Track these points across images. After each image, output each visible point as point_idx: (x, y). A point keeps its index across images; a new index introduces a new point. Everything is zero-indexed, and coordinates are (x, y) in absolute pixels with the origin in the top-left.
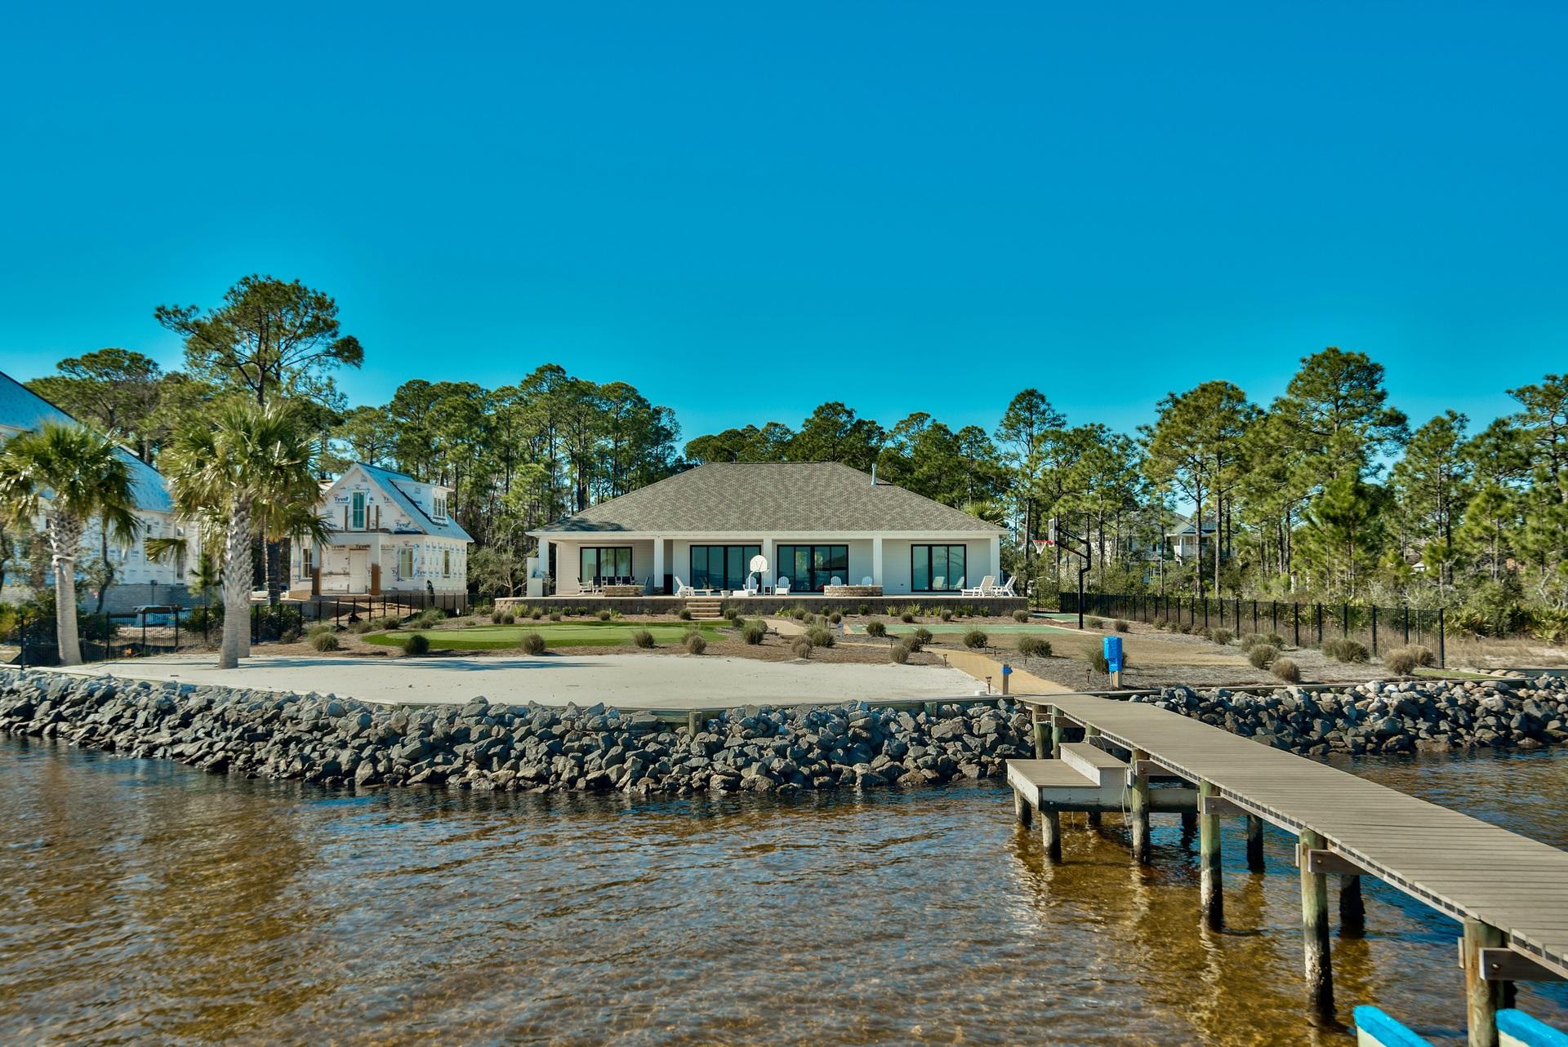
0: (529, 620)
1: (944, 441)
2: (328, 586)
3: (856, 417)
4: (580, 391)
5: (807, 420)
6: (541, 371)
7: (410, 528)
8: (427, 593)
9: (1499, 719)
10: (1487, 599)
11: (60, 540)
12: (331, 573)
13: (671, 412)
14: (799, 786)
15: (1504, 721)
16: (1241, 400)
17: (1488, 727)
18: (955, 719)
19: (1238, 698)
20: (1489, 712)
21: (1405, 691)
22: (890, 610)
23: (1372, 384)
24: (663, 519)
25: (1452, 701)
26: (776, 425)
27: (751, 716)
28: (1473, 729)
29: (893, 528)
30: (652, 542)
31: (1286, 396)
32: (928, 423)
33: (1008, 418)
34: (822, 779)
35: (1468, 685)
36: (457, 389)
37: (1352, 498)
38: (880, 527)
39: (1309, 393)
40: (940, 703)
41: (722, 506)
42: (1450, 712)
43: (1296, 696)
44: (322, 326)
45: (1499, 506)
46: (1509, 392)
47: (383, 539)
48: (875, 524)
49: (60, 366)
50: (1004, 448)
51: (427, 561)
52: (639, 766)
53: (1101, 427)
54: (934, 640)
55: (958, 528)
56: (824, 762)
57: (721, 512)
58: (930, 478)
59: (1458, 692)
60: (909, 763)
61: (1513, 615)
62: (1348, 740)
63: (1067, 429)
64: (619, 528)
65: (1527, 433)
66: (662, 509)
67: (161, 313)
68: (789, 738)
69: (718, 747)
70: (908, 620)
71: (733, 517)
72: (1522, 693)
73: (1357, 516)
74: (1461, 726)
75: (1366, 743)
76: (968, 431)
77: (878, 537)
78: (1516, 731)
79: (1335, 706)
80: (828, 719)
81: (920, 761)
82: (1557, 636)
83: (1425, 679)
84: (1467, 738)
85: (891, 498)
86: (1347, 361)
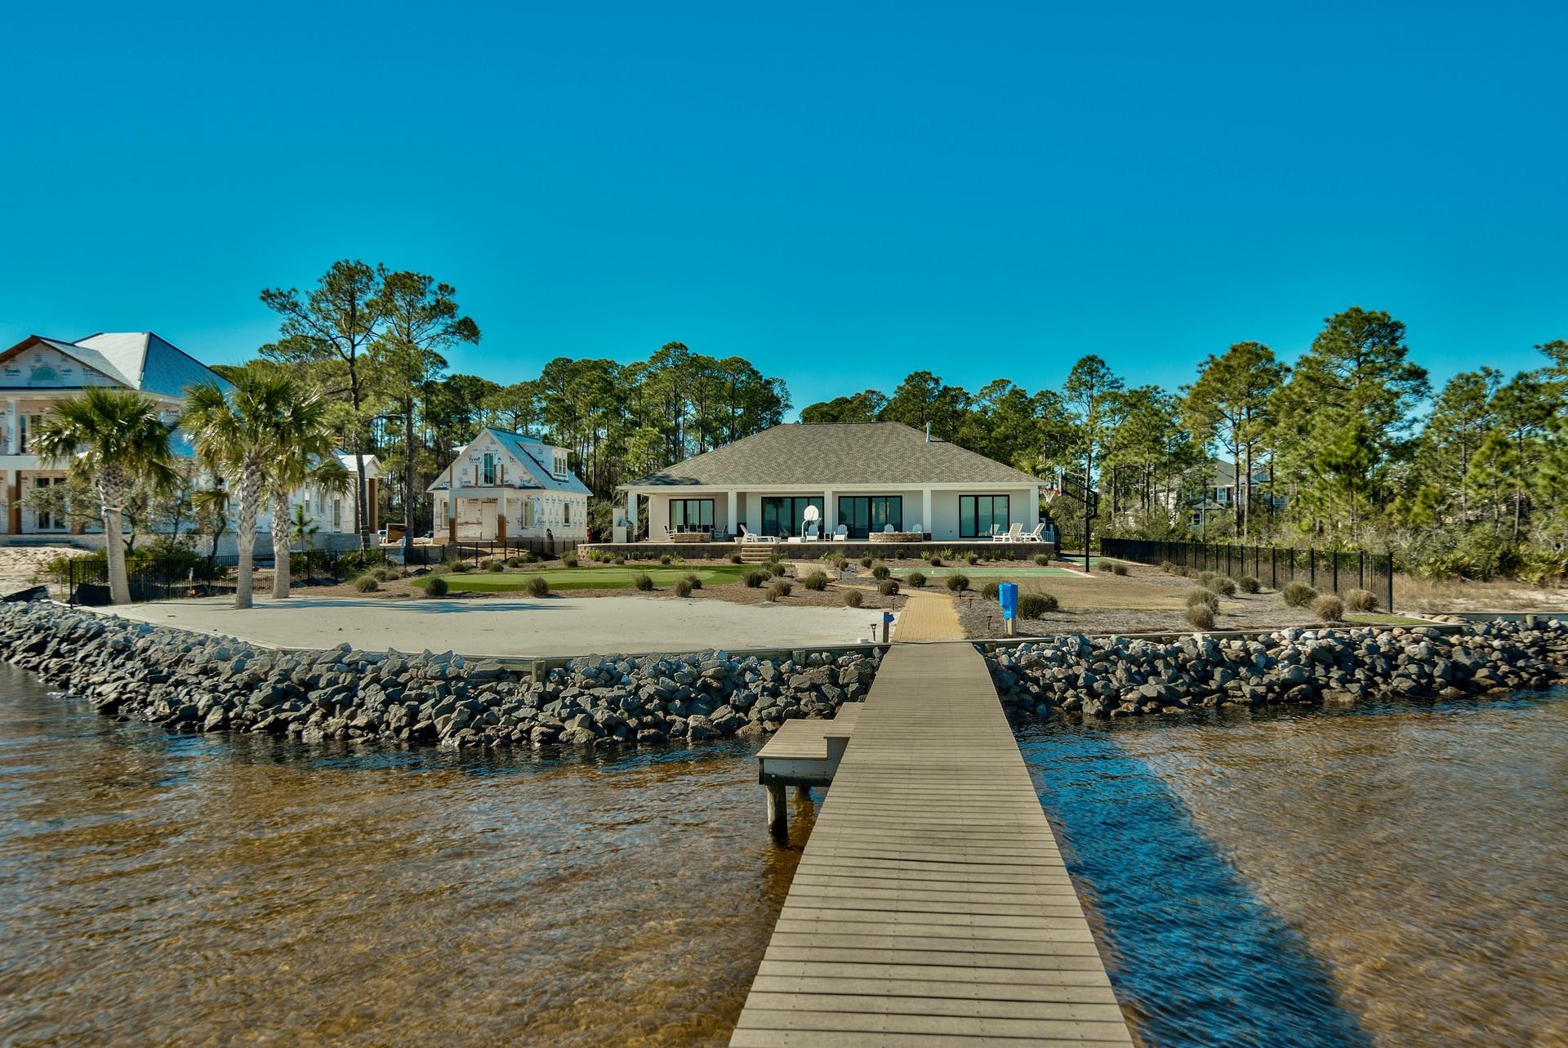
0: (600, 564)
1: (1020, 403)
2: (463, 534)
3: (942, 384)
4: (700, 365)
5: (899, 387)
6: (667, 348)
7: (532, 484)
8: (546, 540)
9: (1421, 668)
10: (1477, 543)
11: (107, 493)
12: (467, 523)
13: (782, 382)
14: (620, 739)
15: (1427, 668)
16: (1270, 359)
17: (1408, 676)
18: (822, 669)
19: (1136, 646)
20: (1411, 660)
21: (1323, 638)
22: (925, 554)
23: (1393, 341)
24: (736, 474)
25: (1373, 649)
26: (873, 392)
27: (593, 666)
28: (1390, 677)
29: (940, 480)
30: (725, 495)
31: (1311, 355)
32: (1009, 388)
33: (1071, 381)
34: (646, 732)
35: (1396, 632)
36: (595, 365)
37: (1354, 447)
38: (929, 479)
39: (1330, 351)
40: (809, 652)
41: (790, 462)
42: (1367, 660)
43: (1200, 643)
44: (443, 309)
45: (1504, 453)
46: (1537, 347)
47: (507, 493)
48: (925, 477)
49: (261, 351)
50: (1072, 408)
51: (547, 512)
52: (465, 717)
53: (1156, 388)
54: (927, 583)
55: (1000, 480)
56: (660, 714)
57: (788, 467)
58: (1007, 437)
59: (1383, 638)
60: (753, 714)
61: (1502, 558)
62: (1246, 689)
63: (1124, 391)
64: (697, 483)
65: (1553, 386)
66: (737, 465)
67: (267, 296)
68: (628, 688)
69: (554, 696)
70: (937, 564)
71: (799, 472)
72: (1454, 639)
73: (1358, 464)
74: (1378, 674)
75: (1267, 693)
76: (1043, 394)
77: (927, 488)
78: (1439, 680)
79: (1242, 654)
80: (679, 667)
81: (764, 712)
82: (1542, 578)
83: (1352, 625)
84: (1383, 687)
85: (942, 454)
86: (1368, 320)
